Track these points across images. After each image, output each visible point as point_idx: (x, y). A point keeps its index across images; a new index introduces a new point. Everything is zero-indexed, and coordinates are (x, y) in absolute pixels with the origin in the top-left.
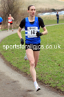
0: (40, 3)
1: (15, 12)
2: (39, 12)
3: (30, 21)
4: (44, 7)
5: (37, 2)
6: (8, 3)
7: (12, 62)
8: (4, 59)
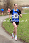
0: (23, 2)
1: (11, 7)
2: (23, 6)
3: (15, 11)
4: (25, 4)
5: (22, 2)
6: (7, 2)
7: (9, 31)
8: (5, 30)
